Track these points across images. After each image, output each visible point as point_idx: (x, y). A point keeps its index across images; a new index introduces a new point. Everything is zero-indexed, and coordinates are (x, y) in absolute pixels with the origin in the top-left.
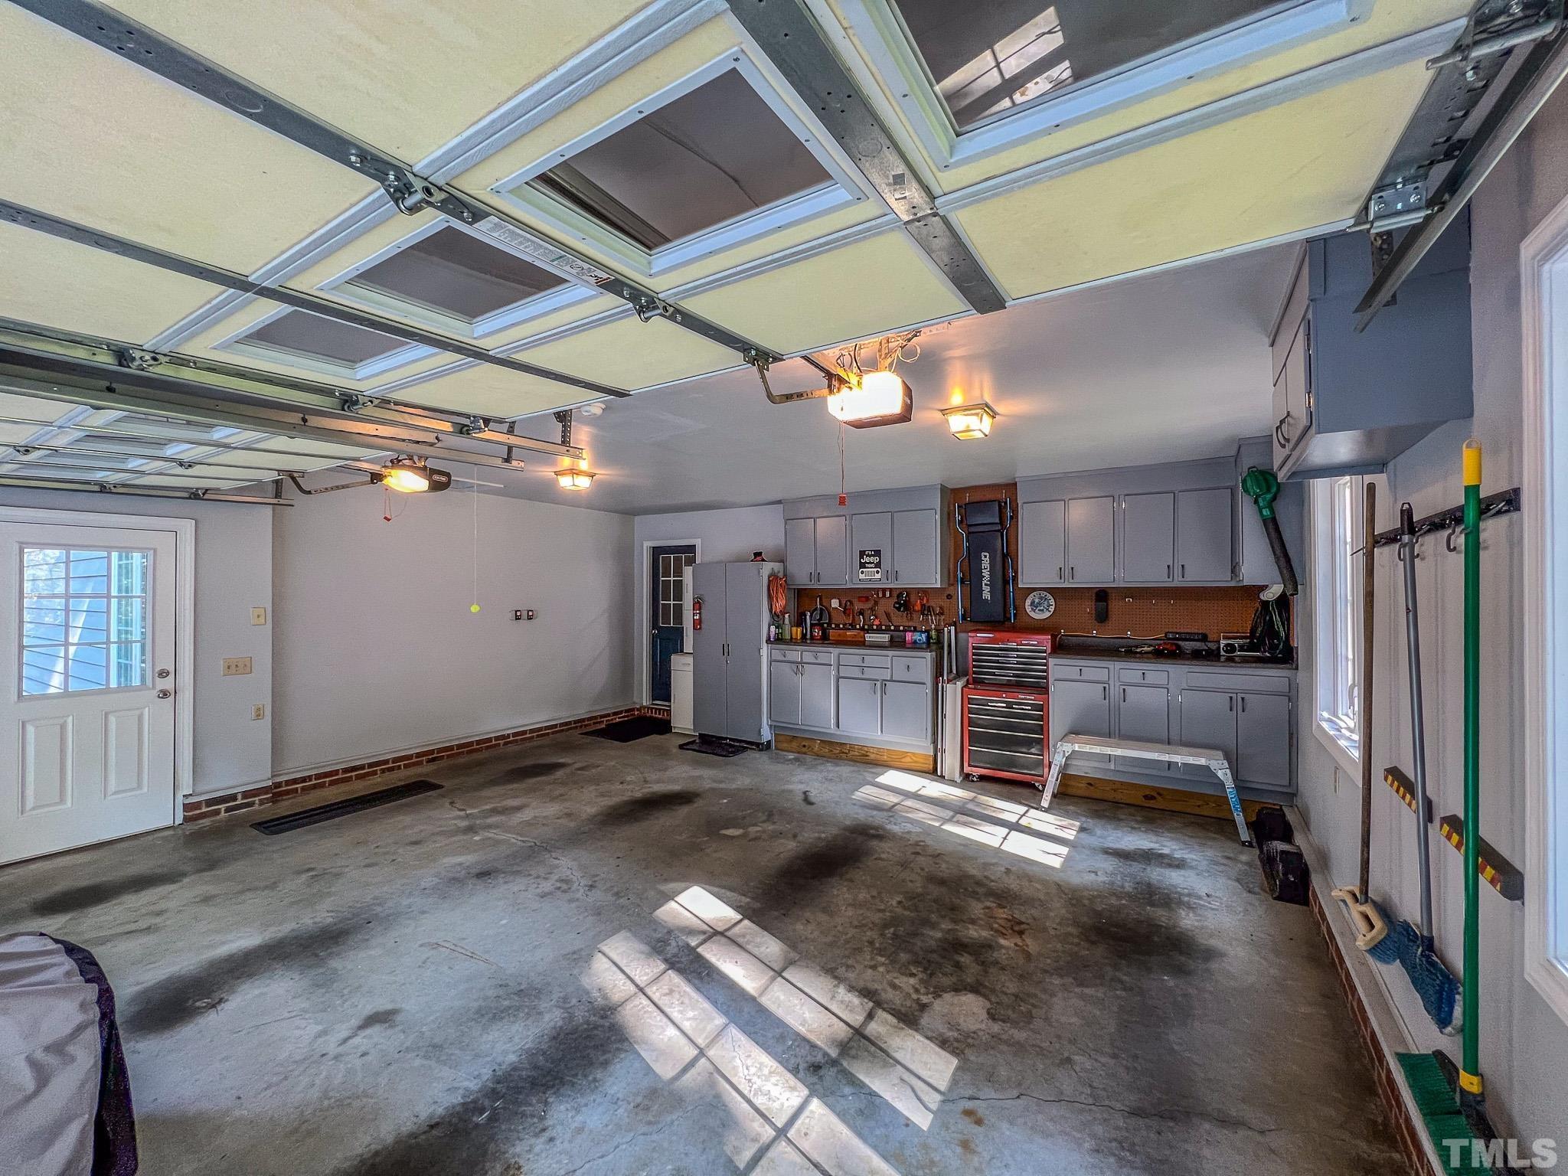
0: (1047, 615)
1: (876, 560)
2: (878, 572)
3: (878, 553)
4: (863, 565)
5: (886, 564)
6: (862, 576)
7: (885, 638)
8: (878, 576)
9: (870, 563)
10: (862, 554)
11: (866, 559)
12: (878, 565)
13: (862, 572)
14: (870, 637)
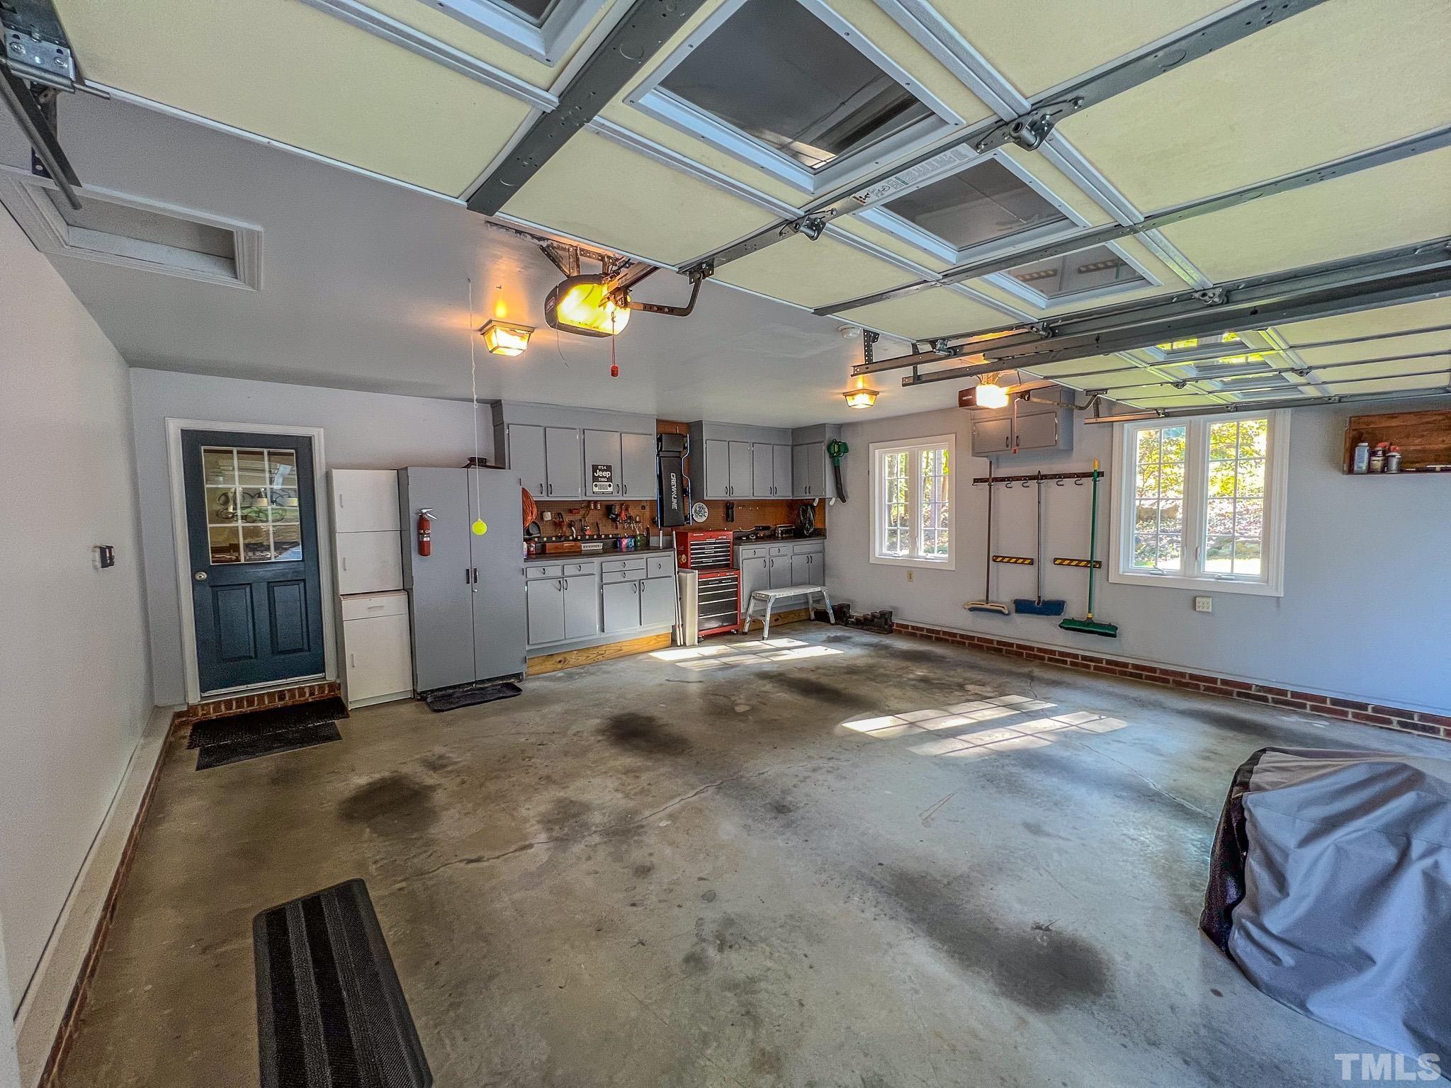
0: (704, 519)
1: (607, 474)
2: (610, 486)
3: (609, 468)
4: (595, 479)
5: (616, 479)
6: (596, 489)
7: (599, 546)
8: (610, 489)
9: (603, 477)
10: (595, 468)
11: (599, 473)
12: (610, 479)
13: (596, 486)
14: (586, 547)
